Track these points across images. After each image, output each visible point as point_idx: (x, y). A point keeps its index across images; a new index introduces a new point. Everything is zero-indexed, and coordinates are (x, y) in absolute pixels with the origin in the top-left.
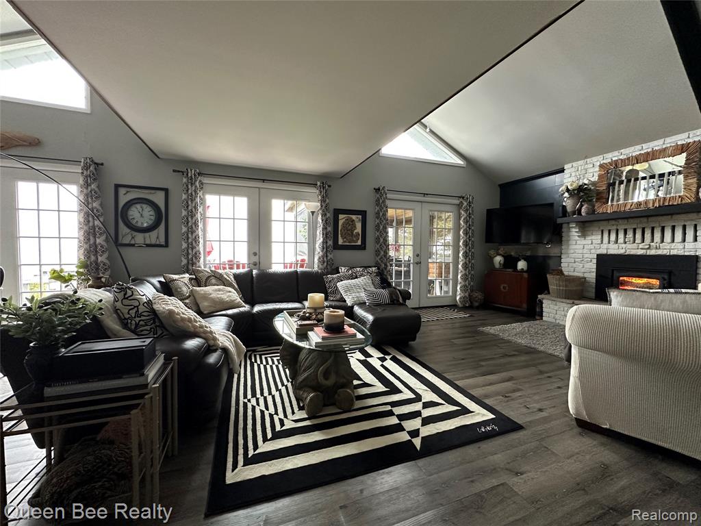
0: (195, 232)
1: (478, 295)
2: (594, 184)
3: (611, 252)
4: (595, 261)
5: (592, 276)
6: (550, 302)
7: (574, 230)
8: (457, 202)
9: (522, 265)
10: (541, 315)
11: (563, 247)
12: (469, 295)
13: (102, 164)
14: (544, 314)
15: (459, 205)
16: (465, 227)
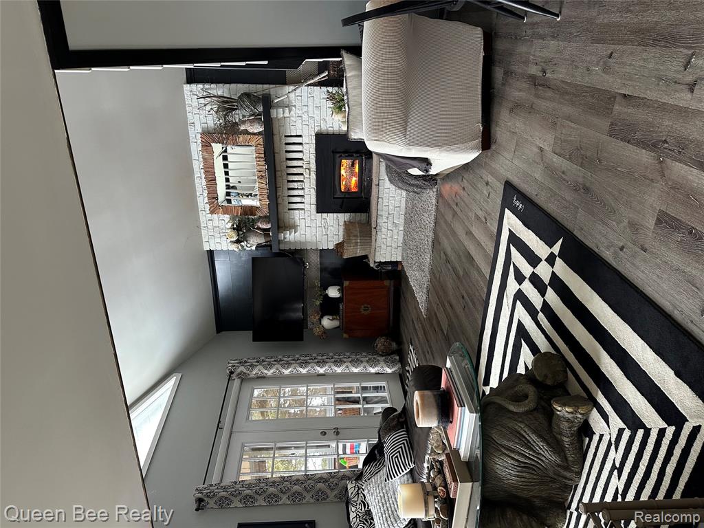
1: (380, 343)
2: (233, 219)
3: (314, 200)
4: (325, 215)
5: (342, 217)
6: (377, 254)
7: (288, 235)
8: (237, 382)
9: (333, 292)
10: (396, 263)
11: (309, 248)
12: (382, 356)
14: (394, 260)
15: (242, 380)
16: (279, 366)
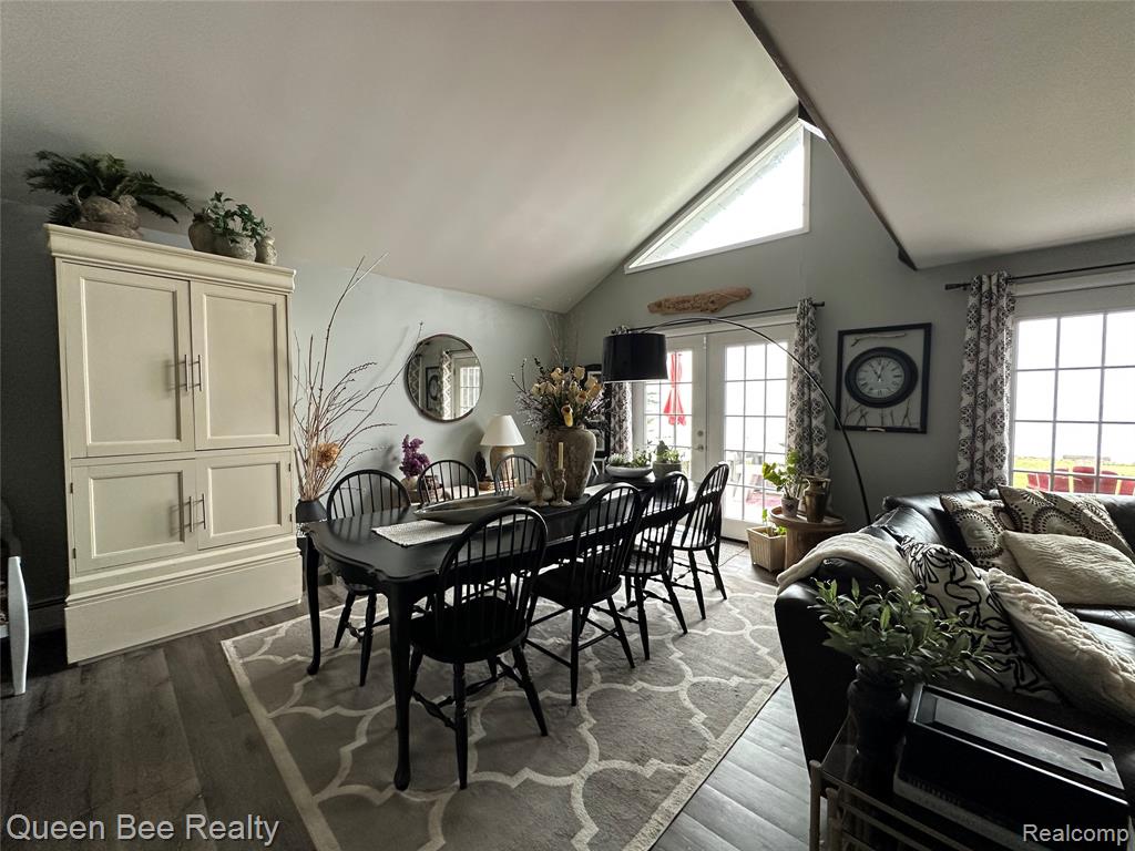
0: (993, 404)
13: (823, 305)
